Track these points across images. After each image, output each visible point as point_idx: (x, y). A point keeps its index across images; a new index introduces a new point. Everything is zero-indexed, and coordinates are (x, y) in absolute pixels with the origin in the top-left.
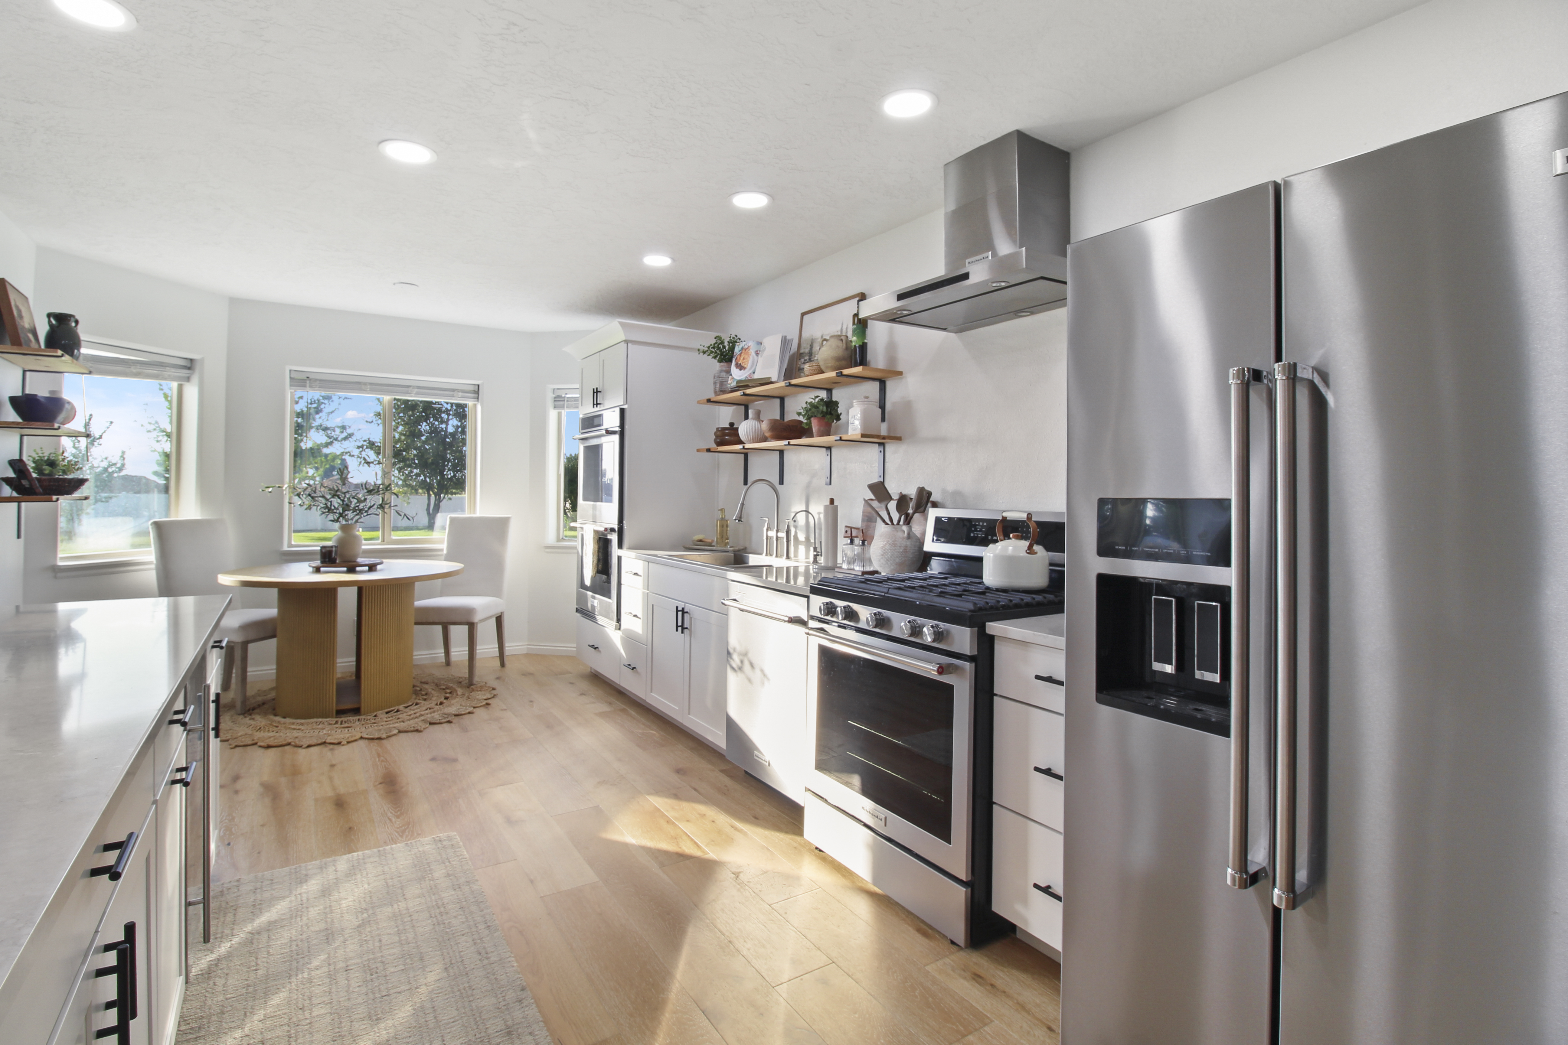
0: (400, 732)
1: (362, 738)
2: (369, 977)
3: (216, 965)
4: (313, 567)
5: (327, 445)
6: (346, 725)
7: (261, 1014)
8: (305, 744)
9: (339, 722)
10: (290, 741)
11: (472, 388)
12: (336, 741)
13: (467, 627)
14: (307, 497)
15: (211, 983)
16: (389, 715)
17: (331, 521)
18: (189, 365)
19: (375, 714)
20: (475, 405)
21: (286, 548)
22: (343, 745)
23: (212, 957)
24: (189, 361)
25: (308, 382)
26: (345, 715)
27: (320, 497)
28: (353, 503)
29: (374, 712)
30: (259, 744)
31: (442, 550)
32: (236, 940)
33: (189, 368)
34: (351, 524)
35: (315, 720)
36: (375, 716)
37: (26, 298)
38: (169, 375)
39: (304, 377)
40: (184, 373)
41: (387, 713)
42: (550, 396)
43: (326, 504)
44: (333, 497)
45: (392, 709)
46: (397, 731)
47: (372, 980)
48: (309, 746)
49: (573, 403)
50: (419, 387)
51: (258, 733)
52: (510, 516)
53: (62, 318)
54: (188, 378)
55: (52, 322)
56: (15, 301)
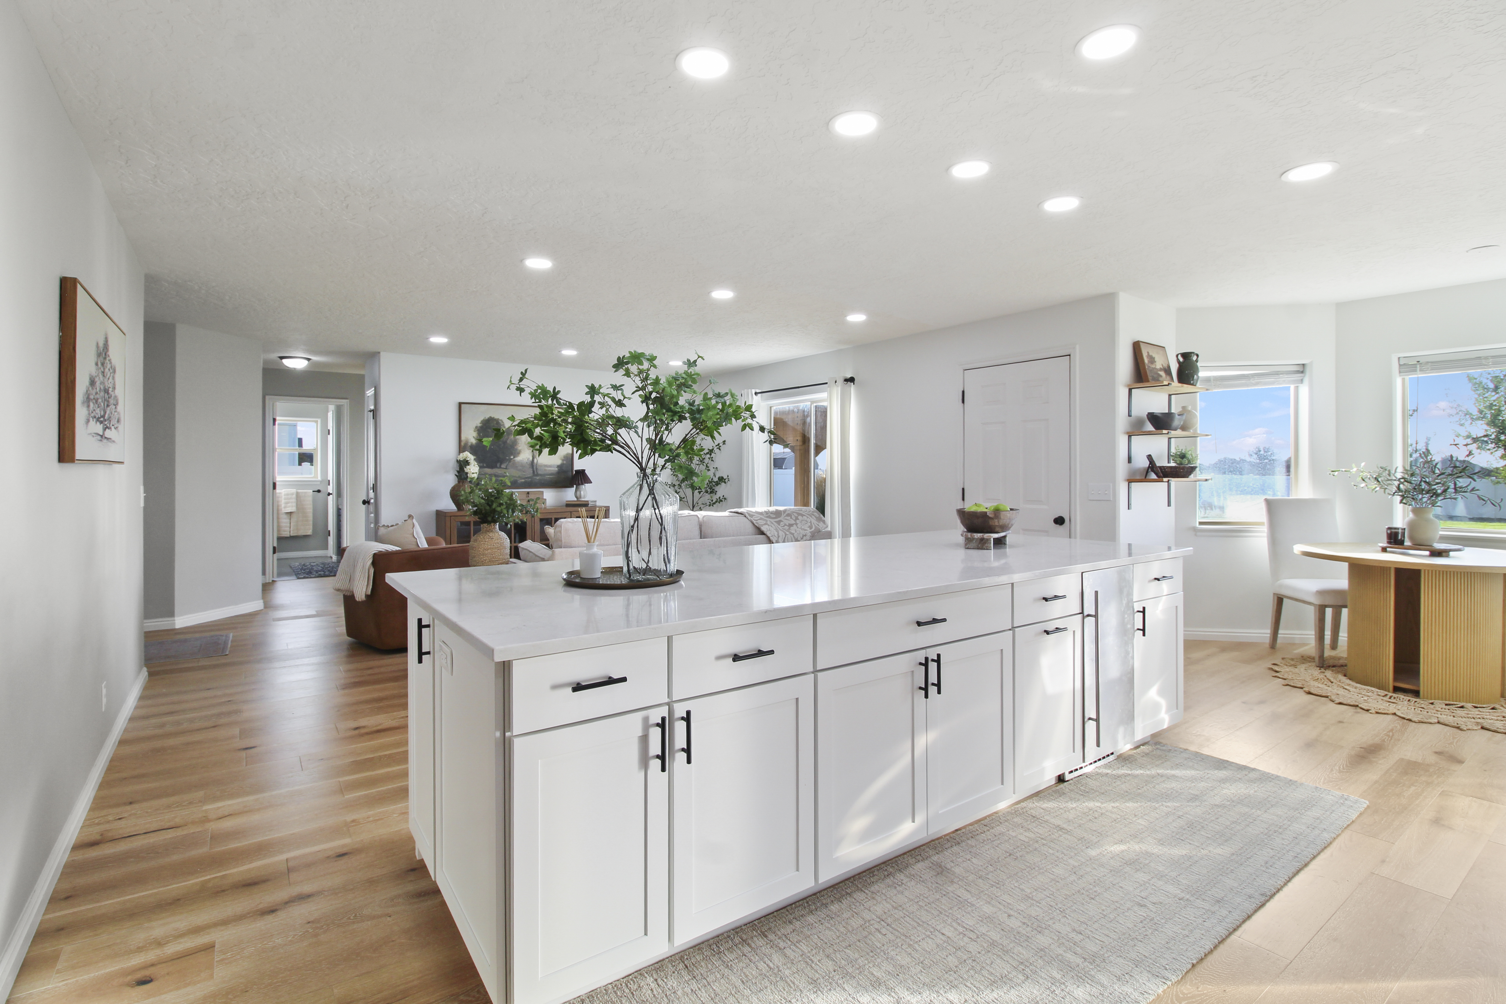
0: (1438, 722)
1: (1395, 714)
2: (1186, 827)
3: (1125, 776)
4: (1381, 546)
6: (1394, 701)
7: (1117, 804)
8: (1338, 701)
9: (1388, 697)
10: (1329, 694)
12: (1366, 708)
15: (1114, 781)
16: (1447, 707)
18: (1301, 370)
19: (1433, 701)
22: (1371, 713)
23: (1130, 772)
24: (1302, 366)
25: (1418, 366)
26: (1405, 694)
29: (1431, 699)
30: (1304, 689)
32: (1148, 772)
33: (1302, 372)
34: (1424, 507)
35: (1369, 688)
36: (1432, 704)
39: (1414, 361)
40: (1298, 376)
41: (1446, 705)
45: (1455, 703)
46: (1436, 721)
47: (1184, 829)
48: (1340, 703)
51: (1314, 682)
53: (1186, 356)
54: (1302, 380)
55: (1181, 359)
56: (1148, 353)
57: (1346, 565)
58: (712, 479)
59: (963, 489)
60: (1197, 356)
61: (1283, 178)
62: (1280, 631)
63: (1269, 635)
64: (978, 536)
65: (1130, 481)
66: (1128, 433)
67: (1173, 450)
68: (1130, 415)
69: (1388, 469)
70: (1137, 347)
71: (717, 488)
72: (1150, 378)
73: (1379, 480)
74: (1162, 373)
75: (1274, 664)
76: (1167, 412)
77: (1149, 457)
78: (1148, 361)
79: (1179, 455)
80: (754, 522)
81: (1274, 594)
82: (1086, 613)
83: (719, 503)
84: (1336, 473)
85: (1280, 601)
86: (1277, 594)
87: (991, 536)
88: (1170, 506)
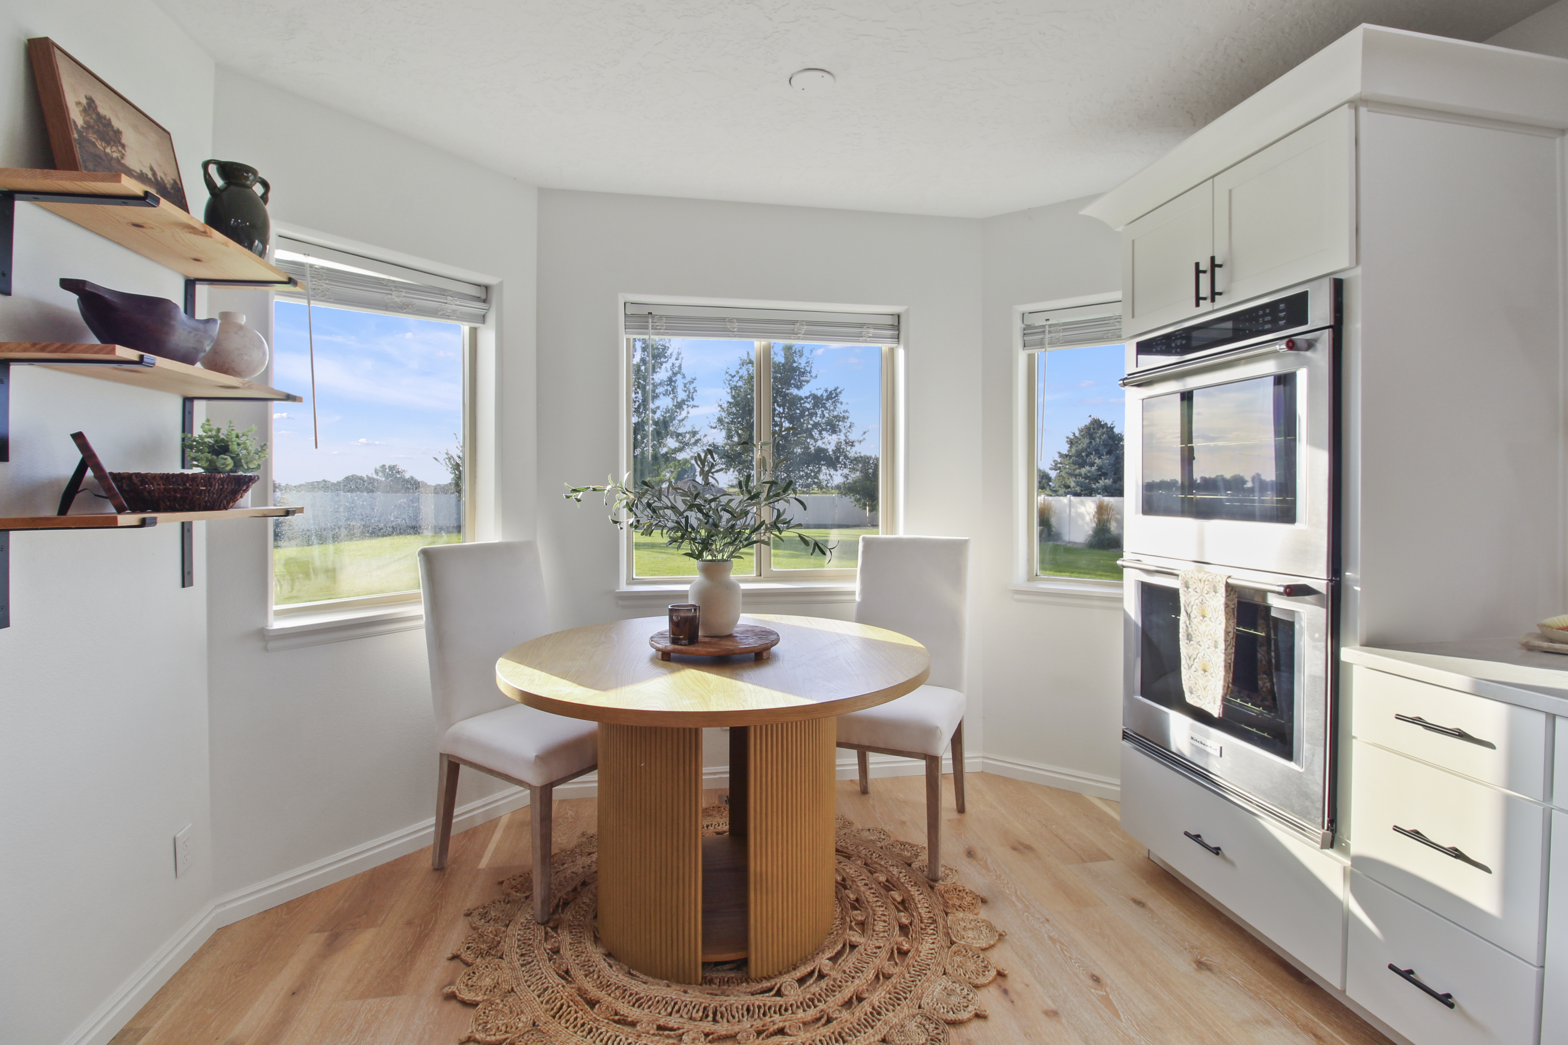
4: (658, 650)
5: (680, 450)
11: (889, 321)
13: (923, 763)
14: (644, 509)
17: (687, 554)
18: (483, 297)
20: (892, 350)
21: (624, 587)
24: (484, 289)
25: (650, 320)
27: (667, 508)
28: (724, 520)
31: (853, 593)
33: (485, 301)
34: (723, 560)
37: (169, 134)
38: (454, 311)
39: (645, 311)
40: (476, 308)
42: (1018, 326)
43: (677, 522)
44: (691, 507)
49: (1061, 334)
50: (810, 323)
52: (967, 538)
53: (231, 171)
54: (484, 316)
55: (219, 182)
77: (84, 441)
81: (442, 755)
85: (453, 768)
86: (448, 755)
88: (186, 579)
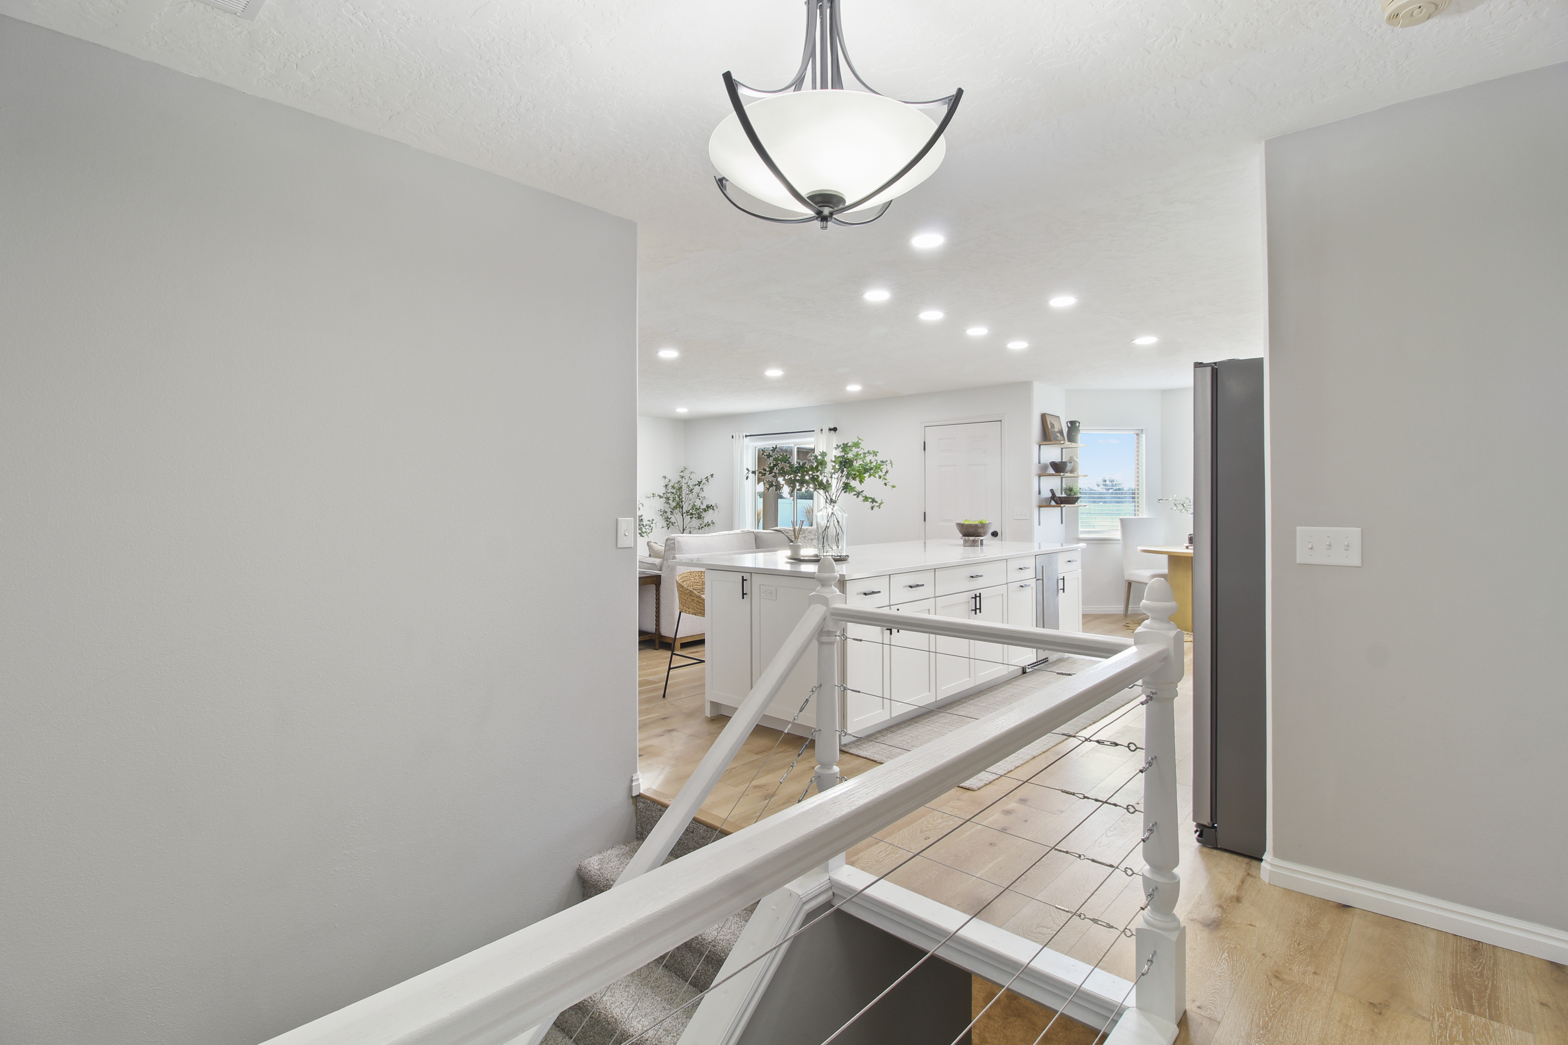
53: (1073, 423)
55: (1069, 425)
56: (1050, 421)
57: (1165, 557)
58: (700, 507)
59: (925, 513)
60: (1079, 423)
61: (1133, 342)
62: (1129, 606)
63: (1123, 609)
64: (972, 538)
65: (1040, 507)
66: (1039, 474)
67: (1064, 486)
68: (1039, 463)
69: (1189, 498)
70: (1043, 417)
71: (704, 514)
72: (1052, 438)
73: (1184, 505)
74: (1058, 435)
75: (1127, 623)
76: (1060, 461)
77: (1052, 491)
78: (1051, 427)
79: (1069, 489)
80: (790, 537)
82: (1037, 578)
83: (708, 526)
84: (1161, 501)
85: (1130, 584)
86: (1128, 581)
87: (979, 539)
88: (1062, 523)
